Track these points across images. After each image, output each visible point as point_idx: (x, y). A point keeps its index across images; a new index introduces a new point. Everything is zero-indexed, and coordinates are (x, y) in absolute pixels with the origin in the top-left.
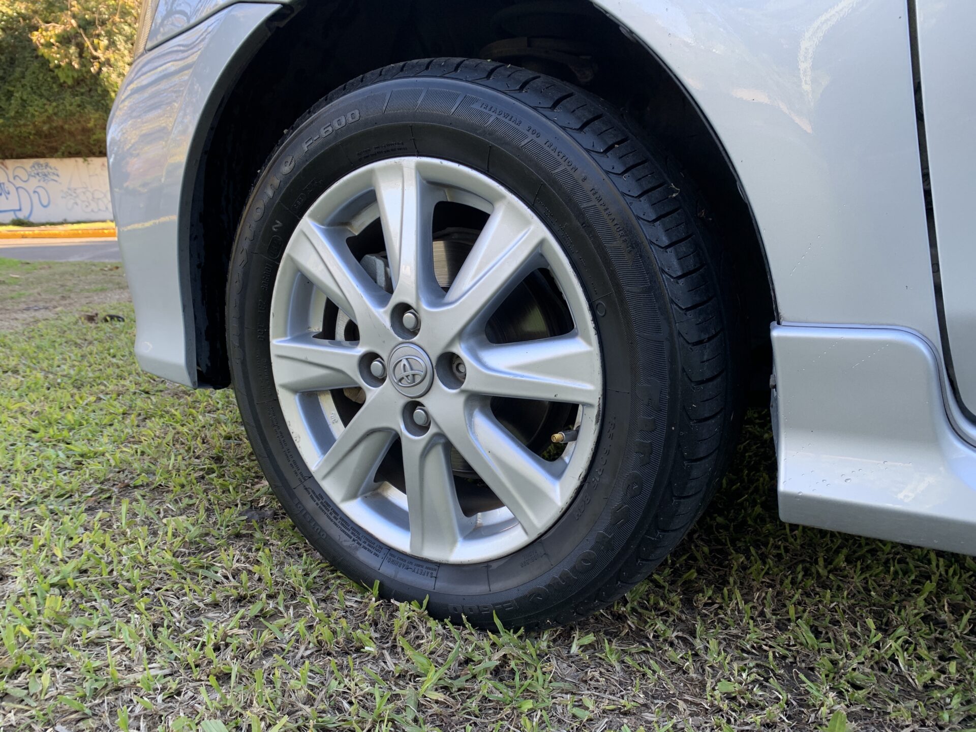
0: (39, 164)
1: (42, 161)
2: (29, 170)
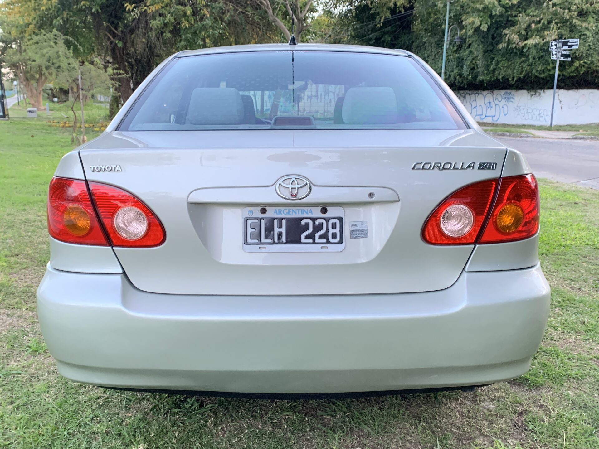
0: (507, 93)
1: (509, 91)
2: (502, 96)
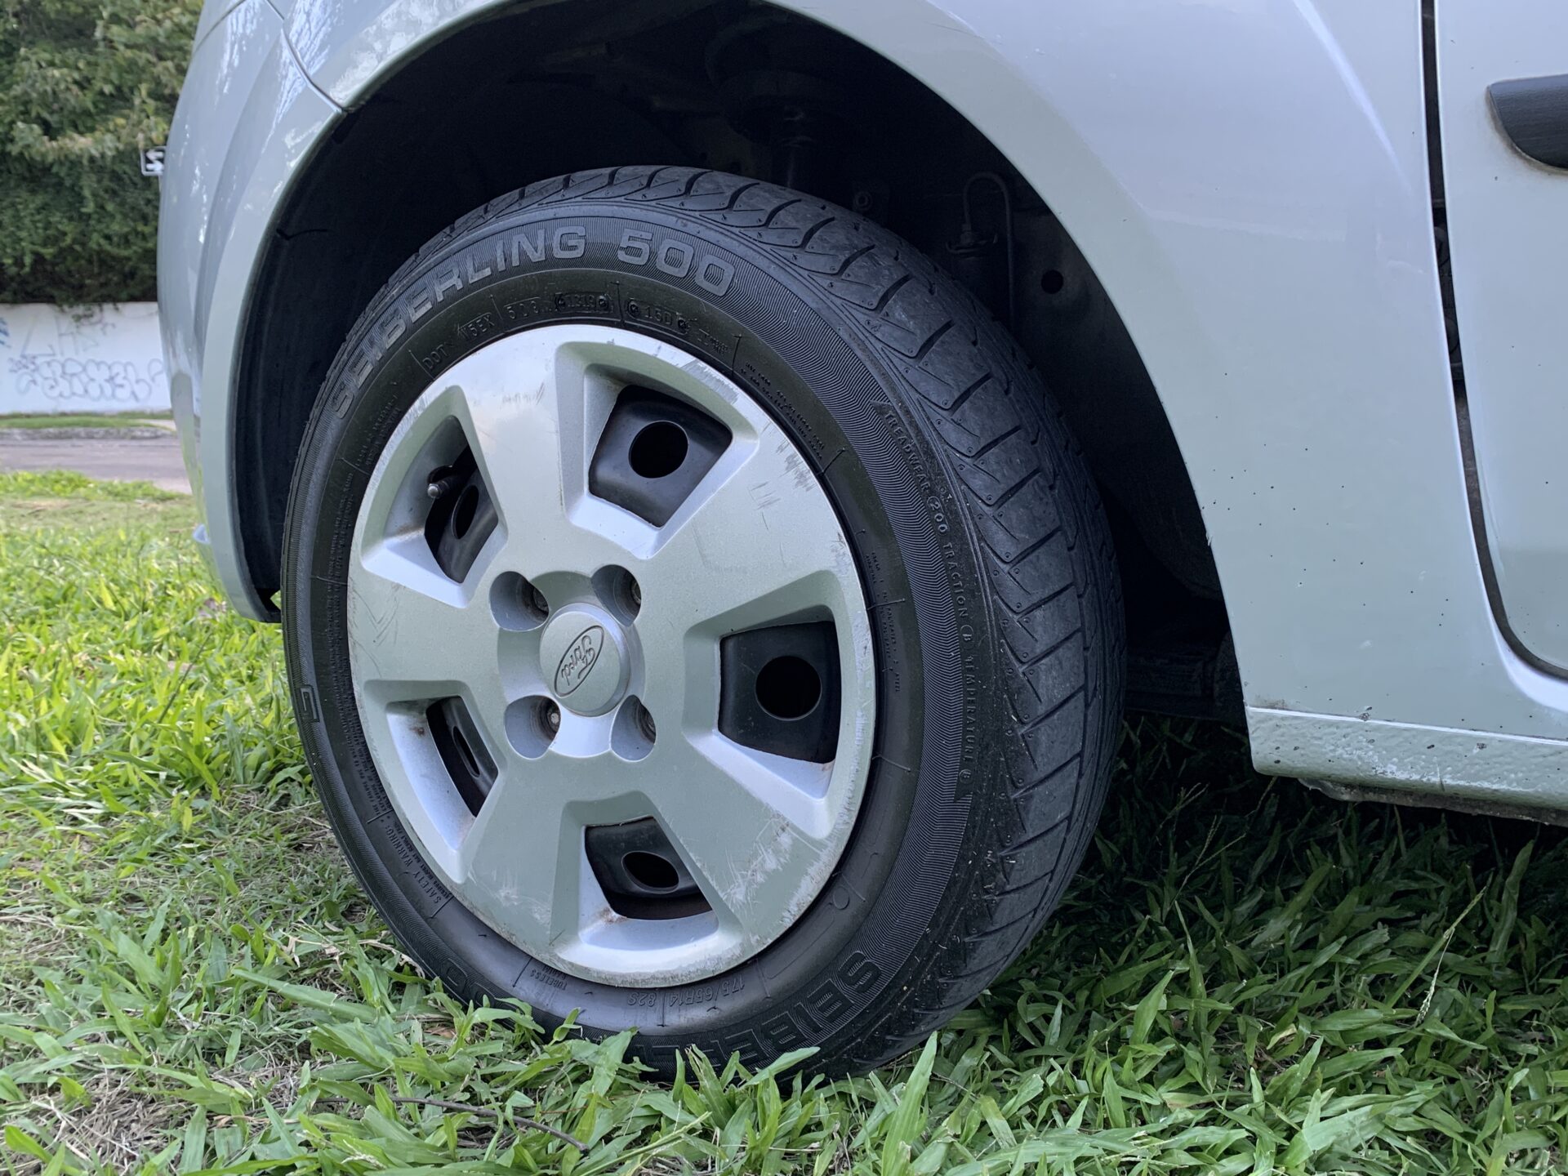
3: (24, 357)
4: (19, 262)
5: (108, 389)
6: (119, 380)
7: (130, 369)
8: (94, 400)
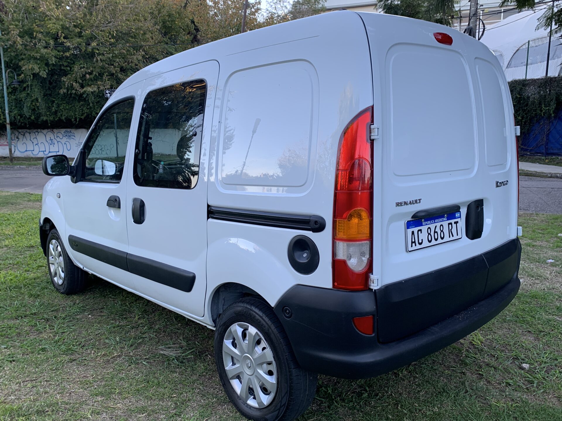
0: (68, 132)
2: (63, 134)
3: (79, 143)
4: (76, 120)
5: (100, 151)
6: (103, 149)
7: (106, 146)
8: (97, 155)
